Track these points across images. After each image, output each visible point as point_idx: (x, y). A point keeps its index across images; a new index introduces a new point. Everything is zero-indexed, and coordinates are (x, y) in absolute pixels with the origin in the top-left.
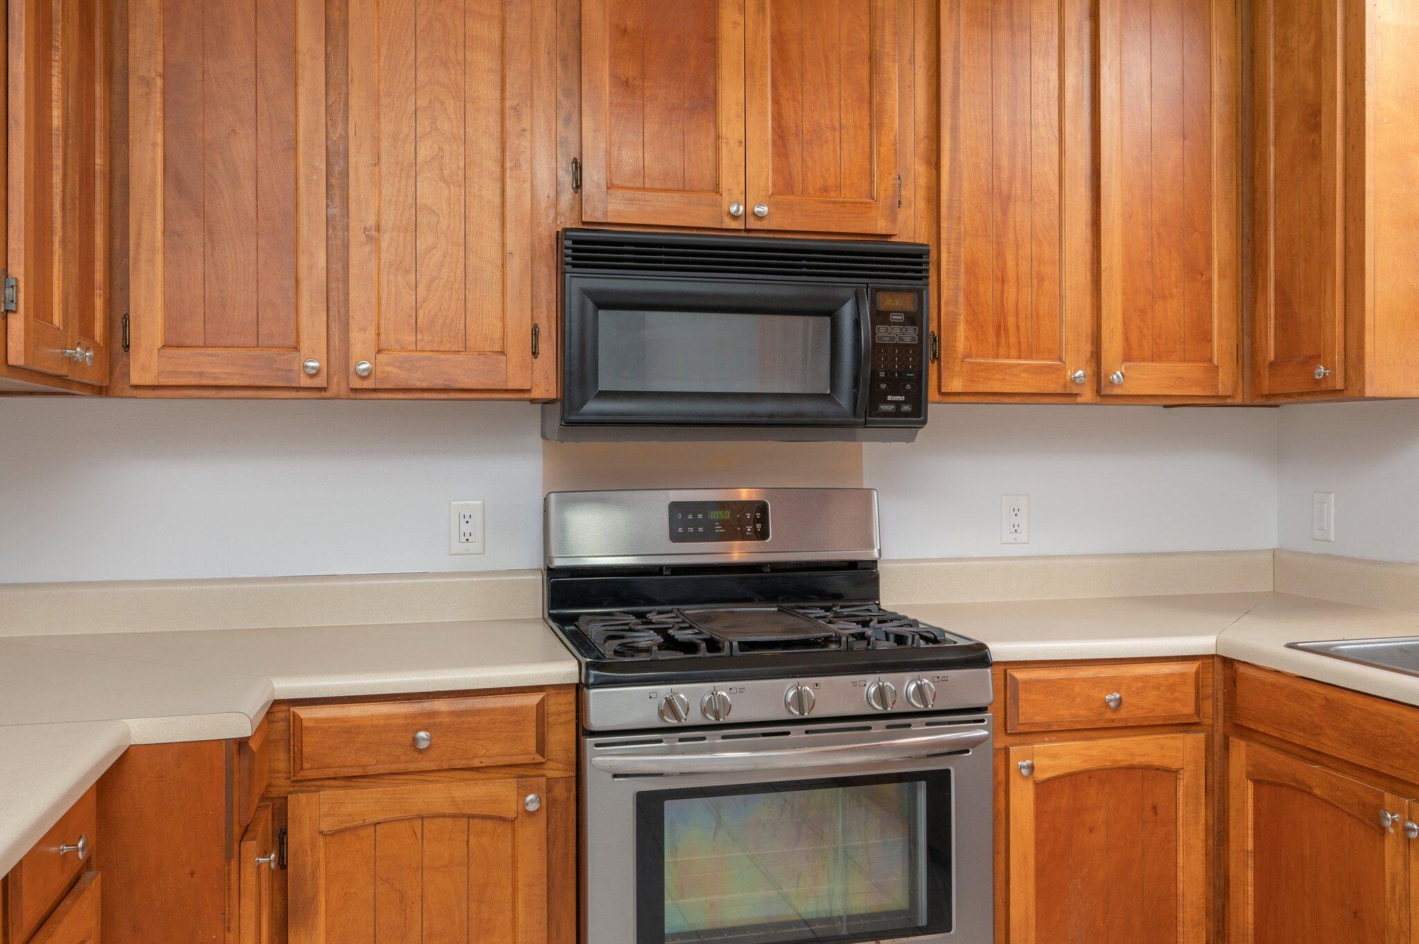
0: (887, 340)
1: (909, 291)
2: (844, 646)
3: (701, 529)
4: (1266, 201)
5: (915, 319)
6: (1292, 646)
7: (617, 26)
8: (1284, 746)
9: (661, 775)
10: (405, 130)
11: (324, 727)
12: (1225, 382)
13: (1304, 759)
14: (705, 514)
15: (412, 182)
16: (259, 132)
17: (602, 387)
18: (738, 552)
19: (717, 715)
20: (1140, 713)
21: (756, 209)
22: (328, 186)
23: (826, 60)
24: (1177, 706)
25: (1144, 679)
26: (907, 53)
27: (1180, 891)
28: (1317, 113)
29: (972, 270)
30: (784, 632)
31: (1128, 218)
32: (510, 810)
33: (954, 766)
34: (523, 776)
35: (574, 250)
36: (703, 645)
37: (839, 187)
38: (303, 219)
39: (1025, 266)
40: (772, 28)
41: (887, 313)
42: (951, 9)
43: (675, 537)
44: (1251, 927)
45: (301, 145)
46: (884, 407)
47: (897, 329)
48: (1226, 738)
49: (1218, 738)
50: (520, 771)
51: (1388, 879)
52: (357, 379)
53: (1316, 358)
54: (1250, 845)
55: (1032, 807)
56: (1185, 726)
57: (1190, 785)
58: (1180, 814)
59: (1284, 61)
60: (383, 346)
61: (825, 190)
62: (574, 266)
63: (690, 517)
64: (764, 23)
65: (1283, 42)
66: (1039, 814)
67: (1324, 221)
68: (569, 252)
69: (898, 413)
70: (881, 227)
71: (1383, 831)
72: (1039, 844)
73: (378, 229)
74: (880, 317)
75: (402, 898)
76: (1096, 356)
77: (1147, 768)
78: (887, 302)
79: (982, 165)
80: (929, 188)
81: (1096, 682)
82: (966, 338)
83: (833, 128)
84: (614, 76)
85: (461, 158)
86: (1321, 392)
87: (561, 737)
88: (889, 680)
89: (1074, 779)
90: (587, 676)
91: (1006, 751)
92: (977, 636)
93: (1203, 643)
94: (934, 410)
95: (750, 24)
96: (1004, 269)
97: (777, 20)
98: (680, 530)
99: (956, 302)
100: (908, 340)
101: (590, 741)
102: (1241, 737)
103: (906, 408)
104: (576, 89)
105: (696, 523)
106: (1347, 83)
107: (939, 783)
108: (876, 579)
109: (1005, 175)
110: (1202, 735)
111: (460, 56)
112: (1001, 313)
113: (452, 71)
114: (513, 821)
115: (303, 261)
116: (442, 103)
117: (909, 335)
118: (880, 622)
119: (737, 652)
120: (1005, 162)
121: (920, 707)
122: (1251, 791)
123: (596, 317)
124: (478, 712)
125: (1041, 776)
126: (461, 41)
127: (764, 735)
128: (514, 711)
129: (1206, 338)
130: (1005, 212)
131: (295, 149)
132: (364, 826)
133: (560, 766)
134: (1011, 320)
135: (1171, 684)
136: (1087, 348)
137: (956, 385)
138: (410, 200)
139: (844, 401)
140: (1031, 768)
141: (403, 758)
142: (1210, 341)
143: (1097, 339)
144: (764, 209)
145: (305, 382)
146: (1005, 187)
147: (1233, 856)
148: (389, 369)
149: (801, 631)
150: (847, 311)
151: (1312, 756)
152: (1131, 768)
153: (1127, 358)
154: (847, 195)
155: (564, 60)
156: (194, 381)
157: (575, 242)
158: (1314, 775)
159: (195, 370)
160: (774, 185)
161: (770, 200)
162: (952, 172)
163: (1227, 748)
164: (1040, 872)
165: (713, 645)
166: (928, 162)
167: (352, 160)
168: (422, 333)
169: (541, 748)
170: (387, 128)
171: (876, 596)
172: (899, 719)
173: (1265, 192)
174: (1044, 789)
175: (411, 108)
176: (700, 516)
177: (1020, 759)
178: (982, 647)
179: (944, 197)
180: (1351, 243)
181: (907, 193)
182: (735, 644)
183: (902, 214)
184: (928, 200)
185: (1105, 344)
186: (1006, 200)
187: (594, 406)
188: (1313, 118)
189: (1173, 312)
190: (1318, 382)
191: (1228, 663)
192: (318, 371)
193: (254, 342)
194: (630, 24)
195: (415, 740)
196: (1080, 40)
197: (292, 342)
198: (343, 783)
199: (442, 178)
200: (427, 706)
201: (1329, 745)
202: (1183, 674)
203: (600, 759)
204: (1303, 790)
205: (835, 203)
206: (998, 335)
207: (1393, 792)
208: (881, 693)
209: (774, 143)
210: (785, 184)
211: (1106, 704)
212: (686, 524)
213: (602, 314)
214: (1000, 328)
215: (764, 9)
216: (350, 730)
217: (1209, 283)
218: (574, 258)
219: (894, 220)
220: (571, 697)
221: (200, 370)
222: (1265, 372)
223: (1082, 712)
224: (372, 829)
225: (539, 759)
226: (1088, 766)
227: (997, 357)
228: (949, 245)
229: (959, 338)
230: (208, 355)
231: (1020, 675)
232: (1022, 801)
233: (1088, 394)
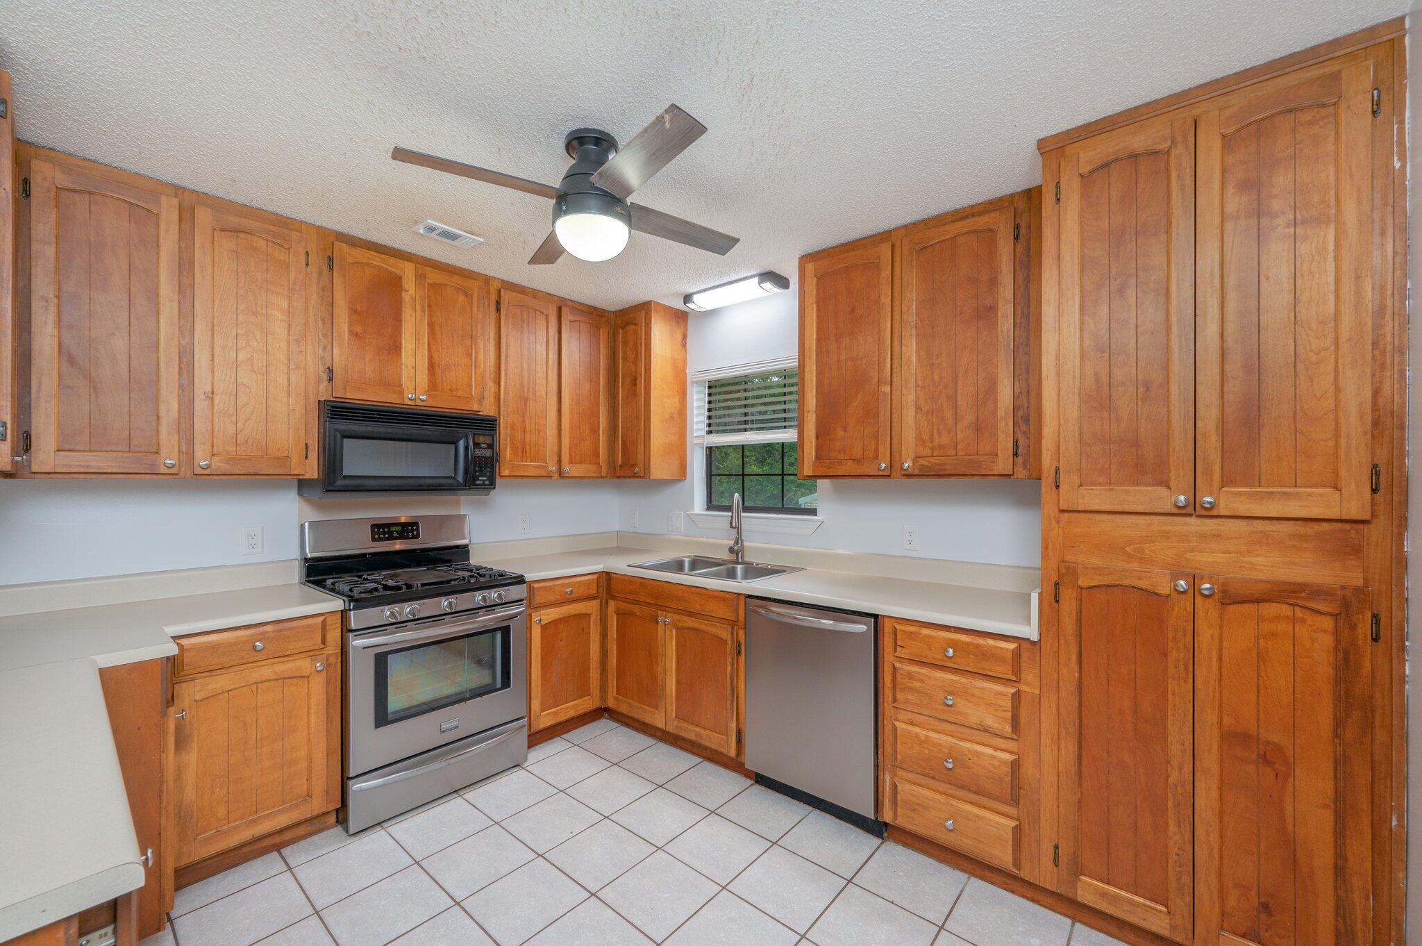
0: (479, 455)
1: (489, 435)
2: (466, 581)
3: (387, 536)
4: (618, 408)
5: (490, 446)
6: (629, 566)
7: (352, 308)
8: (626, 600)
9: (387, 644)
10: (230, 344)
11: (196, 648)
12: (604, 471)
13: (632, 604)
14: (389, 529)
15: (234, 370)
16: (131, 336)
17: (345, 473)
18: (398, 545)
19: (414, 615)
20: (578, 595)
21: (421, 397)
22: (180, 368)
23: (453, 337)
24: (591, 591)
25: (579, 582)
26: (486, 337)
27: (591, 657)
28: (636, 380)
29: (512, 428)
30: (436, 578)
31: (571, 410)
32: (306, 672)
33: (512, 623)
34: (313, 656)
35: (332, 411)
36: (404, 587)
37: (457, 390)
38: (163, 384)
39: (533, 426)
40: (428, 319)
41: (479, 444)
42: (505, 323)
43: (374, 539)
44: (615, 665)
45: (162, 346)
46: (478, 482)
47: (483, 451)
48: (607, 600)
49: (604, 601)
50: (311, 653)
51: (659, 638)
52: (200, 469)
53: (635, 465)
54: (615, 637)
55: (540, 635)
56: (593, 598)
57: (595, 618)
58: (591, 629)
59: (625, 359)
60: (216, 453)
61: (451, 390)
62: (331, 418)
63: (381, 530)
64: (424, 317)
65: (625, 352)
66: (543, 637)
67: (638, 418)
68: (329, 412)
69: (484, 484)
70: (476, 408)
71: (658, 623)
72: (542, 649)
73: (213, 393)
74: (477, 445)
75: (245, 724)
76: (559, 462)
77: (580, 615)
78: (481, 439)
79: (517, 386)
80: (495, 393)
81: (563, 585)
82: (510, 454)
83: (455, 365)
84: (351, 332)
85: (265, 361)
86: (635, 476)
87: (334, 635)
88: (486, 593)
89: (555, 623)
90: (350, 605)
91: (530, 615)
92: (520, 573)
93: (599, 567)
94: (498, 481)
95: (418, 317)
96: (525, 427)
97: (430, 316)
98: (376, 536)
99: (506, 440)
100: (488, 455)
101: (351, 635)
102: (612, 599)
103: (487, 482)
104: (329, 334)
105: (384, 533)
106: (646, 372)
107: (506, 631)
108: (468, 551)
109: (526, 390)
110: (599, 600)
111: (264, 311)
112: (524, 445)
113: (259, 318)
114: (308, 677)
115: (163, 407)
116: (253, 333)
117: (488, 453)
118: (477, 570)
119: (420, 588)
120: (526, 385)
121: (500, 602)
122: (615, 618)
123: (342, 442)
124: (289, 629)
125: (543, 623)
126: (264, 303)
127: (433, 621)
128: (309, 626)
129: (598, 456)
130: (526, 405)
131: (157, 347)
132: (223, 693)
133: (333, 648)
134: (528, 447)
135: (588, 583)
136: (556, 458)
137: (506, 473)
138: (233, 380)
139: (460, 478)
140: (540, 620)
141: (246, 657)
142: (599, 457)
143: (559, 455)
144: (424, 397)
145: (163, 470)
146: (526, 395)
147: (609, 641)
148: (219, 464)
149: (441, 577)
150: (461, 444)
151: (636, 602)
152: (575, 615)
153: (571, 462)
154: (460, 393)
155: (323, 320)
156: (82, 470)
157: (332, 407)
158: (636, 609)
159: (83, 464)
160: (428, 387)
161: (427, 393)
162: (505, 388)
163: (607, 603)
164: (543, 659)
165: (409, 586)
166: (495, 382)
167: (196, 357)
168: (240, 446)
169: (324, 642)
170: (218, 342)
171: (468, 559)
172: (490, 608)
173: (618, 404)
174: (544, 628)
175: (234, 333)
176: (386, 530)
177: (535, 618)
178: (522, 576)
179: (502, 397)
180: (646, 426)
181: (487, 394)
182: (419, 585)
183: (485, 402)
184: (495, 398)
185: (563, 458)
186: (526, 400)
187: (340, 483)
188: (634, 382)
189: (587, 445)
190: (636, 474)
191: (608, 573)
192: (174, 466)
193: (127, 449)
194: (359, 309)
195: (255, 647)
196: (554, 341)
197: (154, 449)
198: (208, 674)
199: (253, 370)
200: (261, 629)
201: (642, 598)
202: (593, 580)
203: (356, 642)
204: (632, 614)
205: (456, 396)
206: (523, 453)
207: (661, 610)
208: (484, 599)
209: (429, 369)
210: (433, 386)
211: (567, 593)
212: (379, 533)
213: (344, 439)
214: (524, 450)
215: (424, 311)
216: (214, 647)
217: (599, 435)
218: (331, 414)
219: (481, 405)
220: (339, 616)
221: (88, 464)
222: (618, 469)
223: (559, 597)
224: (227, 693)
225: (322, 646)
226: (561, 616)
227: (522, 462)
228: (504, 416)
229: (507, 454)
230: (95, 456)
231: (536, 586)
232: (536, 633)
233: (556, 476)
